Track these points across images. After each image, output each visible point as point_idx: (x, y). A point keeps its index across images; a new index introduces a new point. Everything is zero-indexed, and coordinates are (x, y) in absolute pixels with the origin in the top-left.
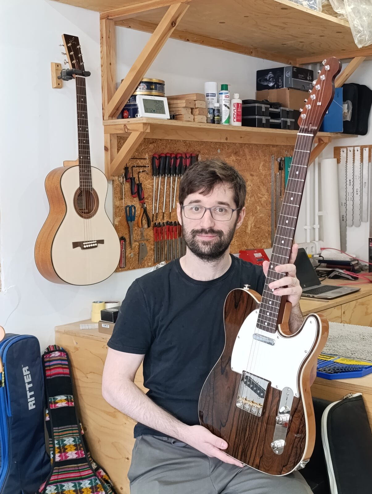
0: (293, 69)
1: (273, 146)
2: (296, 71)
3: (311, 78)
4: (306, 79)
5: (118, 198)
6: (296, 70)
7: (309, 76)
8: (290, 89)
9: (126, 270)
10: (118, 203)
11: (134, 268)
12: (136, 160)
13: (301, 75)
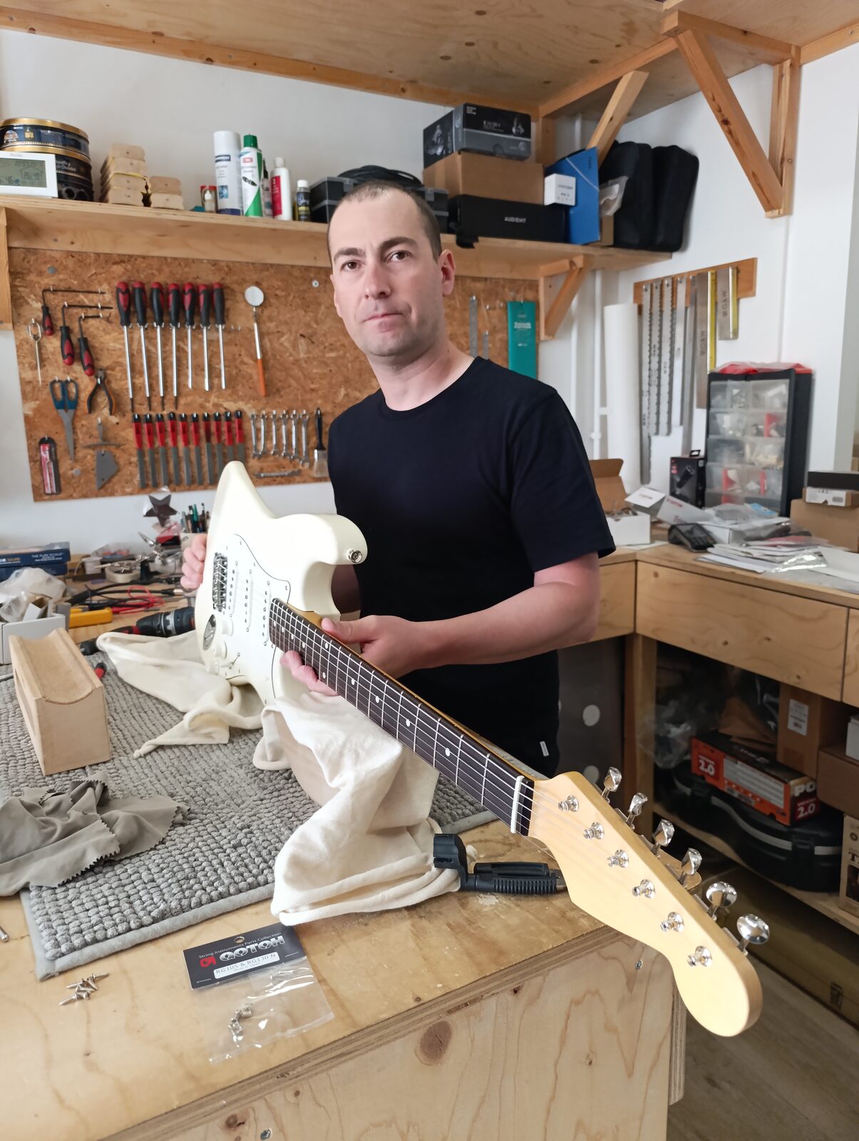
0: (465, 110)
1: (475, 279)
2: (475, 113)
3: (522, 131)
4: (511, 133)
5: (27, 365)
6: (474, 111)
7: (518, 125)
8: (462, 153)
9: (63, 499)
10: (28, 375)
11: (85, 496)
12: (74, 293)
13: (490, 123)
